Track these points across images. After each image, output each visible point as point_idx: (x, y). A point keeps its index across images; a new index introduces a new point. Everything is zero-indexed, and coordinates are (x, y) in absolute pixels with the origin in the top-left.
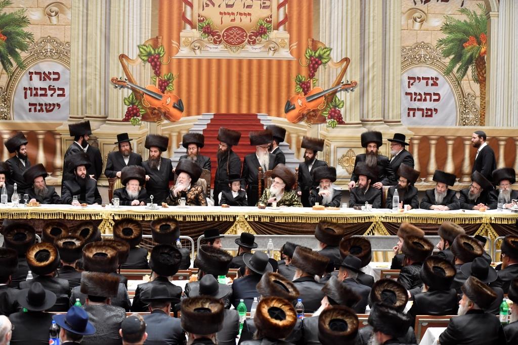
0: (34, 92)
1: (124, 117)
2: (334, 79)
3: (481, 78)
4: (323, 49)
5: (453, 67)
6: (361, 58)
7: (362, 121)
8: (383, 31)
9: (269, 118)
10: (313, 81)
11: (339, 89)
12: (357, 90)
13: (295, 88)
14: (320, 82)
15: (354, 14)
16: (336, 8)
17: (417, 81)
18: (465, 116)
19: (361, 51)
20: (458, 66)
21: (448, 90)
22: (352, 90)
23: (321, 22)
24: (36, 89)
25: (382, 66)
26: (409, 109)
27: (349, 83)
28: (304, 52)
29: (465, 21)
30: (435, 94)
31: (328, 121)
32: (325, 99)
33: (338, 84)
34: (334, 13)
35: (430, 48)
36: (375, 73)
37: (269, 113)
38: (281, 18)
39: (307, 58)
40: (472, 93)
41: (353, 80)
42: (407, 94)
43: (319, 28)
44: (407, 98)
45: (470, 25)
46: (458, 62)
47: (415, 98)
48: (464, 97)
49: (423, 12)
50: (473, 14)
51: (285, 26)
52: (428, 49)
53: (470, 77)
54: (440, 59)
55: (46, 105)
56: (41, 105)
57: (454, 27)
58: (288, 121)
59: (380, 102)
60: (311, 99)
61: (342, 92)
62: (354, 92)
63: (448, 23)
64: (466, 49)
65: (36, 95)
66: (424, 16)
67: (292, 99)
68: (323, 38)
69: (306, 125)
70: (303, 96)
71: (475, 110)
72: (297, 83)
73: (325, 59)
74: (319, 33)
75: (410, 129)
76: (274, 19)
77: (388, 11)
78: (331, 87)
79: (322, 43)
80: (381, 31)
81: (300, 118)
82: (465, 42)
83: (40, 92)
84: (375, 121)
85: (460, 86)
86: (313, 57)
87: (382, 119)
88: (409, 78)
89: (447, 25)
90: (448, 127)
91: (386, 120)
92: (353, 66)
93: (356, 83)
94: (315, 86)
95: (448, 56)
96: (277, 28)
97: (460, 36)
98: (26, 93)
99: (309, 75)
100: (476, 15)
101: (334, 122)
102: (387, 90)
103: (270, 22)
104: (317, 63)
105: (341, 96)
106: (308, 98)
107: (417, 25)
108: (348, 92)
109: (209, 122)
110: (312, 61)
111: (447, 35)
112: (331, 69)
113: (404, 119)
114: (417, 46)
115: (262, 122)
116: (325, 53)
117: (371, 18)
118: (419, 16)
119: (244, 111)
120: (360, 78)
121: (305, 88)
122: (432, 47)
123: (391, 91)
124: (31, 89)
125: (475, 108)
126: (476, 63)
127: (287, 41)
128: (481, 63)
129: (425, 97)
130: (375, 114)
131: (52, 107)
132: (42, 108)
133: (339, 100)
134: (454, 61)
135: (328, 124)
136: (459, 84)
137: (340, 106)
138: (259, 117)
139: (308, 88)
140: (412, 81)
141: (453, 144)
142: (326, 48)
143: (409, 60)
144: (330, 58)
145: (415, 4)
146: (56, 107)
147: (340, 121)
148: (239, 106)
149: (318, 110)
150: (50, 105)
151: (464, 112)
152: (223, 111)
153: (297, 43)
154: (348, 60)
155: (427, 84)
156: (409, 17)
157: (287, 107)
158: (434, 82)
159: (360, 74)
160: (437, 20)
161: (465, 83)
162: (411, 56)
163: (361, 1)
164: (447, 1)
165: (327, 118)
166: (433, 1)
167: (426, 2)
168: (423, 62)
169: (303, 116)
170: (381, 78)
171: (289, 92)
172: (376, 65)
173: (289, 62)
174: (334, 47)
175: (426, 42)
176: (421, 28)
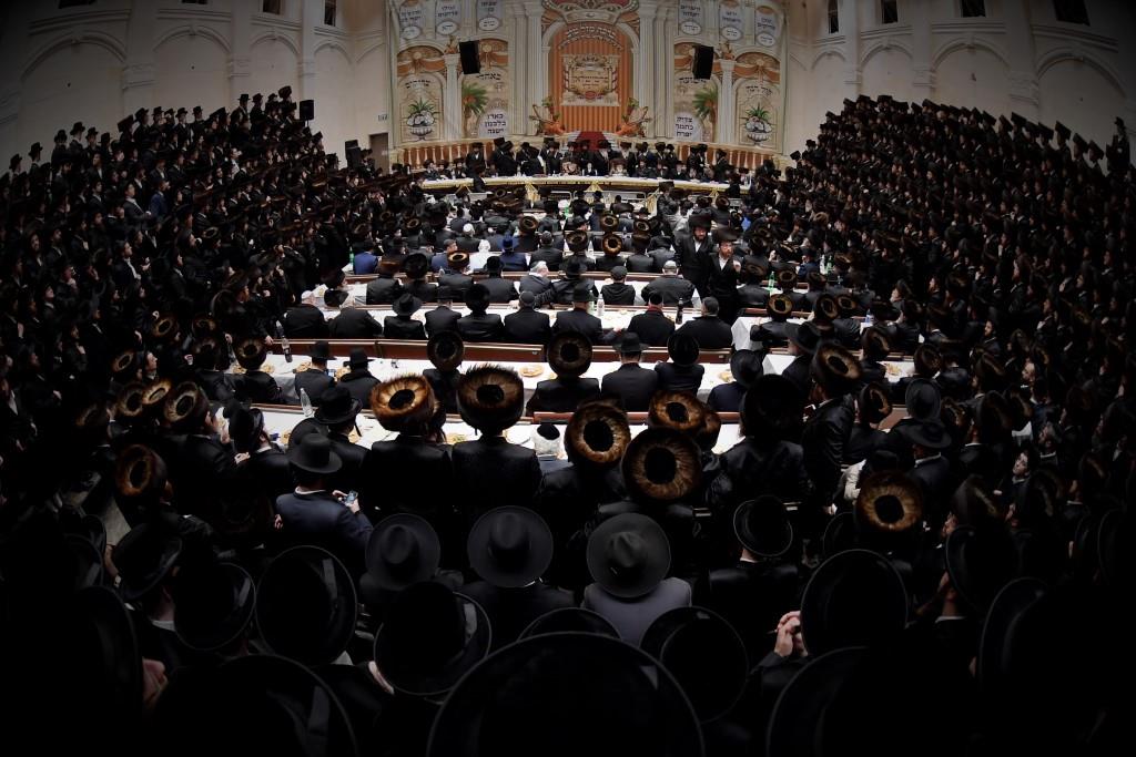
0: (490, 124)
1: (535, 134)
2: (640, 116)
3: (713, 120)
5: (700, 114)
6: (654, 107)
7: (655, 137)
9: (608, 134)
10: (630, 117)
11: (643, 121)
12: (652, 122)
13: (621, 120)
14: (633, 117)
15: (651, 85)
16: (641, 83)
17: (682, 119)
18: (704, 137)
19: (654, 103)
20: (702, 114)
21: (697, 124)
22: (649, 122)
23: (634, 90)
24: (491, 122)
25: (665, 111)
26: (678, 132)
27: (648, 118)
28: (625, 103)
29: (706, 93)
30: (690, 126)
31: (638, 136)
32: (636, 125)
33: (643, 119)
36: (660, 114)
37: (608, 132)
38: (614, 87)
39: (627, 106)
40: (708, 127)
41: (650, 117)
42: (676, 125)
43: (633, 92)
44: (676, 127)
45: (708, 95)
46: (702, 112)
47: (681, 127)
48: (704, 128)
49: (685, 87)
50: (709, 90)
51: (616, 91)
52: (687, 104)
53: (708, 119)
54: (693, 109)
55: (496, 130)
56: (493, 130)
57: (700, 95)
58: (618, 136)
59: (663, 128)
60: (629, 125)
61: (645, 122)
64: (706, 106)
66: (685, 89)
67: (620, 125)
68: (635, 97)
69: (628, 137)
70: (625, 124)
71: (710, 135)
72: (622, 117)
73: (636, 107)
74: (633, 94)
75: (678, 142)
76: (610, 88)
77: (668, 86)
78: (639, 120)
79: (635, 99)
80: (664, 95)
81: (623, 134)
82: (706, 103)
83: (493, 124)
84: (661, 138)
86: (630, 105)
87: (664, 136)
88: (678, 117)
89: (697, 94)
91: (666, 137)
92: (650, 110)
93: (651, 119)
94: (631, 119)
95: (697, 109)
96: (612, 91)
97: (703, 100)
98: (486, 125)
99: (628, 114)
100: (711, 91)
101: (641, 136)
102: (667, 122)
103: (608, 89)
104: (632, 108)
105: (644, 124)
106: (627, 125)
107: (682, 93)
108: (647, 123)
109: (579, 135)
110: (629, 107)
111: (697, 99)
112: (639, 112)
113: (675, 137)
114: (682, 103)
115: (604, 136)
116: (636, 104)
117: (659, 88)
118: (683, 89)
119: (596, 130)
120: (654, 116)
121: (626, 120)
122: (689, 104)
123: (669, 123)
124: (488, 123)
125: (710, 133)
126: (711, 113)
127: (617, 98)
128: (713, 113)
129: (685, 127)
130: (661, 134)
133: (643, 126)
134: (700, 112)
136: (702, 122)
137: (644, 129)
138: (603, 133)
139: (628, 120)
140: (679, 119)
142: (636, 102)
143: (678, 109)
144: (639, 106)
145: (681, 83)
147: (644, 136)
148: (593, 128)
149: (633, 130)
150: (498, 130)
151: (704, 135)
152: (585, 130)
153: (622, 99)
154: (648, 108)
155: (686, 121)
156: (678, 89)
157: (617, 129)
158: (690, 120)
159: (654, 114)
160: (692, 91)
161: (705, 121)
162: (679, 107)
163: (654, 80)
164: (697, 83)
165: (637, 134)
166: (690, 83)
167: (686, 83)
168: (685, 111)
169: (626, 133)
170: (664, 117)
171: (618, 121)
172: (661, 110)
173: (618, 108)
174: (640, 101)
175: (686, 101)
176: (684, 95)
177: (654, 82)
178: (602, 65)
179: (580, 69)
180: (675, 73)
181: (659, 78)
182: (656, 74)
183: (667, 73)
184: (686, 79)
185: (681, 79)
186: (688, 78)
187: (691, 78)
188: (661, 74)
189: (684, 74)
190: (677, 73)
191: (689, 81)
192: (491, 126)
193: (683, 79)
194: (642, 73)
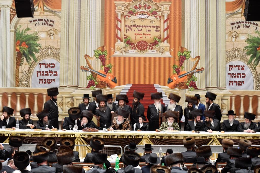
0: (42, 73)
1: (87, 86)
2: (192, 67)
4: (187, 52)
5: (252, 60)
6: (206, 56)
7: (206, 88)
8: (217, 42)
9: (160, 86)
10: (182, 68)
11: (195, 72)
12: (204, 72)
13: (173, 71)
14: (185, 68)
15: (202, 34)
16: (193, 31)
17: (234, 67)
18: (258, 85)
19: (205, 52)
20: (254, 60)
21: (249, 72)
22: (201, 72)
23: (185, 38)
24: (43, 72)
25: (216, 60)
26: (230, 82)
27: (200, 68)
28: (177, 53)
29: (258, 37)
30: (243, 74)
31: (189, 88)
32: (188, 77)
33: (194, 69)
34: (192, 33)
35: (240, 51)
36: (213, 63)
37: (160, 84)
38: (166, 36)
39: (178, 56)
41: (202, 67)
42: (229, 74)
43: (185, 41)
44: (229, 76)
46: (254, 58)
47: (233, 76)
48: (257, 75)
49: (237, 33)
51: (167, 40)
52: (239, 51)
54: (245, 56)
55: (48, 80)
56: (45, 80)
57: (252, 40)
58: (169, 88)
59: (215, 78)
60: (181, 76)
61: (196, 73)
62: (202, 73)
63: (249, 38)
64: (258, 51)
65: (43, 75)
66: (237, 35)
67: (172, 77)
68: (187, 46)
69: (178, 90)
70: (177, 75)
72: (174, 69)
73: (188, 56)
74: (185, 43)
75: (230, 91)
76: (162, 37)
77: (219, 32)
78: (190, 70)
79: (186, 49)
80: (215, 42)
81: (175, 86)
82: (258, 47)
83: (45, 73)
84: (213, 88)
85: (255, 70)
86: (181, 56)
87: (217, 86)
88: (230, 66)
89: (249, 39)
90: (250, 90)
91: (219, 87)
92: (202, 60)
93: (203, 69)
94: (183, 70)
95: (249, 55)
96: (163, 41)
97: (255, 44)
98: (38, 74)
99: (180, 65)
101: (192, 88)
102: (219, 72)
103: (160, 38)
104: (183, 58)
105: (196, 75)
106: (179, 76)
107: (234, 39)
108: (199, 73)
109: (130, 88)
110: (181, 58)
111: (249, 44)
112: (191, 62)
113: (228, 86)
115: (156, 89)
116: (187, 53)
117: (211, 36)
118: (235, 35)
119: (147, 83)
120: (205, 66)
121: (178, 71)
122: (241, 50)
123: (221, 72)
124: (40, 72)
127: (168, 48)
129: (238, 76)
130: (213, 84)
132: (45, 82)
133: (195, 77)
134: (252, 57)
135: (189, 89)
136: (255, 68)
137: (196, 80)
138: (155, 86)
139: (179, 71)
140: (231, 68)
141: (252, 99)
142: (188, 51)
143: (230, 57)
144: (190, 56)
145: (233, 29)
146: (53, 81)
147: (196, 88)
148: (145, 81)
149: (184, 82)
150: (50, 80)
151: (258, 83)
152: (137, 83)
153: (173, 49)
154: (199, 57)
155: (239, 69)
156: (230, 35)
157: (169, 81)
158: (242, 68)
159: (205, 64)
160: (243, 36)
161: (258, 68)
162: (231, 55)
163: (205, 27)
164: (248, 27)
165: (189, 86)
166: (242, 27)
167: (238, 27)
168: (237, 58)
169: (177, 85)
170: (216, 66)
171: (169, 73)
172: (213, 60)
173: (170, 58)
174: (192, 50)
175: (238, 48)
176: (235, 41)
177: (205, 29)
178: (154, 13)
179: (133, 17)
180: (226, 17)
181: (211, 25)
182: (207, 20)
183: (219, 19)
184: (237, 23)
185: (232, 24)
186: (240, 22)
187: (243, 21)
188: (213, 19)
189: (235, 18)
190: (229, 18)
191: (241, 25)
192: (42, 75)
193: (234, 23)
194: (193, 20)
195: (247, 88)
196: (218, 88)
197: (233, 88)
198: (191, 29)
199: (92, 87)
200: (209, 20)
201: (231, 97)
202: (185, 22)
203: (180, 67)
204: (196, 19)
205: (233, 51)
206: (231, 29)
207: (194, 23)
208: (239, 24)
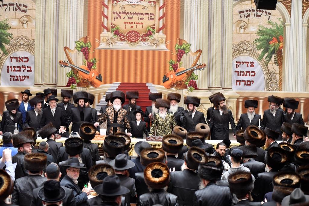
0: (13, 69)
1: (67, 84)
2: (192, 63)
3: (279, 62)
5: (263, 56)
6: (208, 50)
7: (209, 88)
8: (222, 34)
9: (153, 85)
10: (180, 64)
11: (195, 68)
12: (206, 69)
13: (169, 68)
14: (184, 64)
15: (205, 24)
16: (194, 20)
17: (242, 64)
18: (270, 85)
19: (208, 46)
20: (266, 55)
21: (260, 69)
22: (203, 69)
23: (185, 28)
24: (14, 67)
25: (221, 55)
26: (237, 81)
27: (201, 65)
28: (174, 46)
29: (270, 28)
30: (252, 72)
32: (187, 74)
33: (195, 65)
34: (193, 23)
35: (250, 45)
36: (217, 59)
37: (153, 83)
38: (161, 26)
39: (176, 50)
40: (274, 71)
41: (204, 63)
42: (236, 71)
43: (184, 32)
44: (235, 74)
45: (273, 31)
46: (266, 53)
47: (240, 74)
48: (269, 74)
49: (246, 23)
50: (275, 24)
51: (163, 31)
52: (249, 45)
53: (273, 62)
54: (255, 51)
55: (20, 76)
56: (17, 76)
57: (264, 32)
58: (164, 87)
59: (220, 76)
60: (179, 74)
61: (197, 70)
62: (204, 71)
63: (260, 29)
64: (271, 45)
66: (246, 25)
67: (167, 74)
68: (186, 38)
69: (175, 90)
70: (174, 73)
71: (276, 82)
72: (170, 65)
73: (187, 50)
74: (183, 35)
75: (237, 93)
76: (156, 27)
77: (225, 22)
78: (190, 67)
79: (185, 41)
80: (220, 34)
81: (172, 85)
82: (271, 40)
83: (16, 69)
84: (216, 88)
85: (267, 67)
86: (179, 49)
87: (221, 86)
88: (237, 62)
89: (260, 30)
90: (260, 92)
92: (204, 54)
93: (205, 65)
94: (181, 66)
95: (260, 49)
96: (158, 32)
97: (267, 37)
98: (8, 70)
99: (177, 60)
100: (277, 25)
101: (192, 88)
102: (223, 69)
103: (154, 28)
104: (182, 53)
105: (196, 73)
106: (176, 74)
107: (242, 30)
108: (201, 70)
109: (117, 88)
110: (179, 51)
111: (260, 37)
112: (191, 57)
113: (234, 87)
114: (242, 43)
115: (149, 88)
116: (187, 47)
117: (215, 26)
118: (243, 25)
119: (138, 81)
120: (208, 62)
121: (175, 67)
122: (251, 44)
123: (226, 70)
124: (11, 67)
125: (276, 80)
126: (277, 53)
127: (164, 39)
128: (280, 53)
129: (246, 74)
130: (216, 83)
131: (24, 78)
132: (17, 79)
133: (195, 75)
134: (264, 53)
135: (188, 90)
136: (266, 66)
137: (196, 79)
138: (147, 85)
139: (177, 67)
140: (238, 64)
141: (263, 102)
142: (187, 44)
143: (237, 51)
144: (190, 50)
145: (241, 18)
146: (26, 78)
147: (196, 88)
148: (135, 78)
149: (183, 81)
150: (23, 76)
151: (269, 82)
152: (126, 81)
153: (170, 40)
154: (201, 51)
155: (248, 66)
156: (237, 26)
157: (164, 79)
158: (251, 64)
159: (208, 59)
160: (253, 27)
161: (270, 65)
162: (238, 49)
163: (209, 15)
164: (260, 16)
165: (188, 86)
166: (252, 16)
167: (247, 17)
168: (246, 53)
169: (174, 84)
170: (220, 62)
171: (165, 70)
172: (217, 54)
173: (165, 52)
174: (192, 43)
175: (247, 41)
176: (244, 32)
177: (209, 17)
179: (122, 3)
180: (233, 4)
181: (215, 13)
182: (211, 7)
183: (225, 6)
184: (247, 11)
185: (240, 12)
186: (250, 11)
187: (253, 9)
188: (218, 6)
189: (244, 6)
190: (237, 5)
191: (250, 14)
192: (13, 71)
193: (243, 12)
194: (194, 7)
195: (257, 88)
196: (223, 88)
197: (240, 89)
198: (192, 17)
199: (72, 86)
200: (213, 7)
201: (238, 99)
202: (185, 8)
203: (178, 62)
204: (198, 5)
205: (241, 44)
206: (239, 19)
207: (195, 10)
208: (249, 13)
